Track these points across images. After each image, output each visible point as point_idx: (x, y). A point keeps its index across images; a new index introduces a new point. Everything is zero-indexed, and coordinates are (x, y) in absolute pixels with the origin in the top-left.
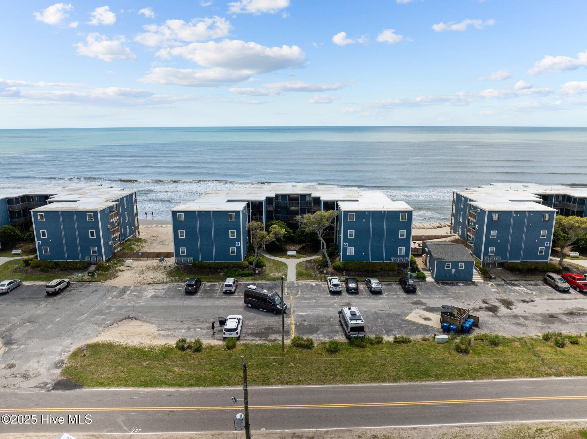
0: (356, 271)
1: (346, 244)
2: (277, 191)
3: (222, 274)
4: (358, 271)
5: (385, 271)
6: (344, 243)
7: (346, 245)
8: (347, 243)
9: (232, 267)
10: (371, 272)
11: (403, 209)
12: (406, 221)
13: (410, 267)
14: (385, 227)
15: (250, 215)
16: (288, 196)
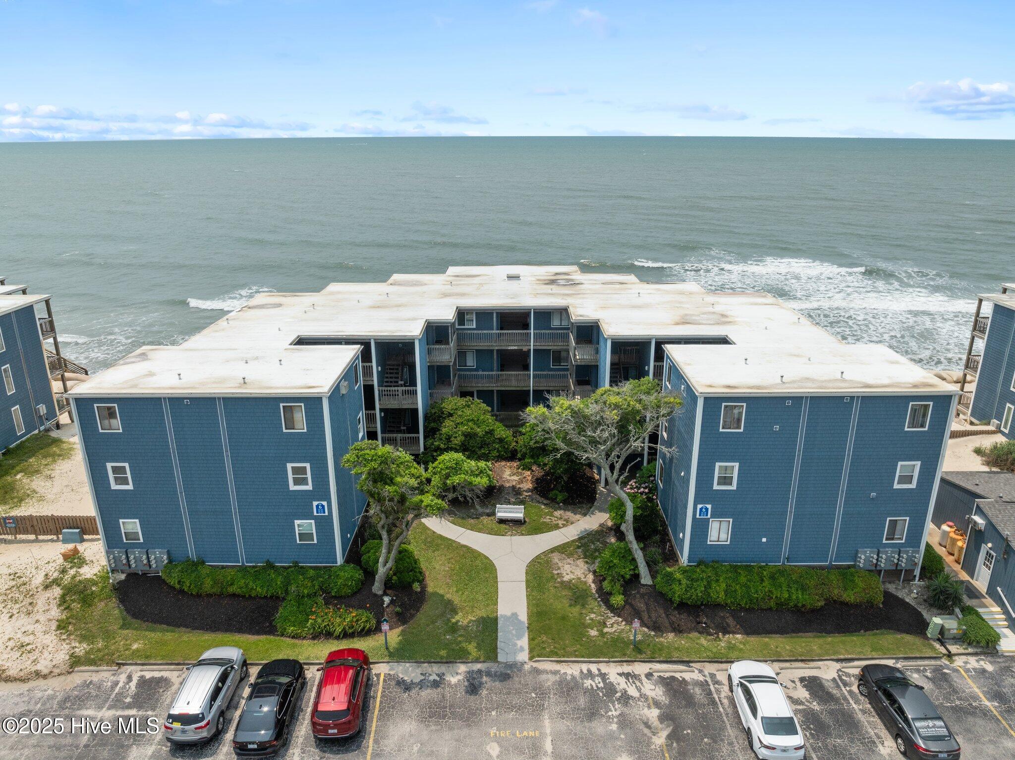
1: (707, 509)
2: (463, 295)
6: (699, 506)
7: (704, 511)
11: (915, 386)
12: (926, 429)
13: (917, 579)
14: (849, 450)
15: (373, 385)
16: (495, 315)
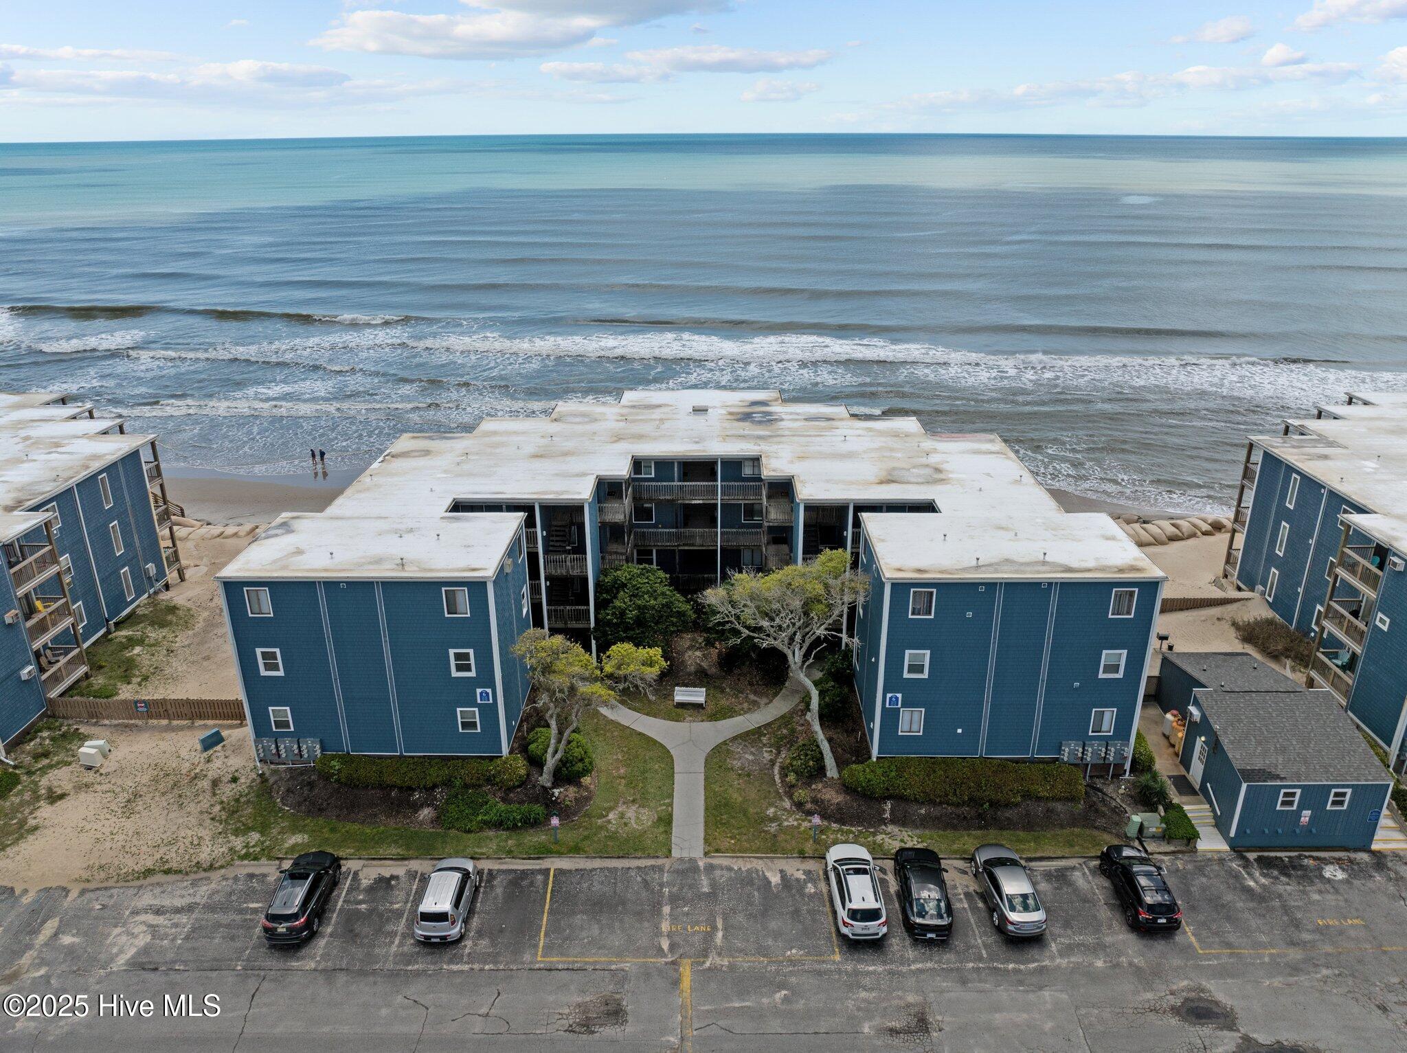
0: (932, 802)
1: (897, 698)
2: (640, 437)
3: (426, 813)
4: (941, 803)
5: (1039, 799)
6: (889, 695)
7: (894, 701)
8: (899, 696)
9: (466, 786)
10: (986, 806)
11: (1121, 571)
12: (1132, 616)
13: (1128, 773)
14: (1049, 638)
15: (537, 553)
16: (676, 465)
